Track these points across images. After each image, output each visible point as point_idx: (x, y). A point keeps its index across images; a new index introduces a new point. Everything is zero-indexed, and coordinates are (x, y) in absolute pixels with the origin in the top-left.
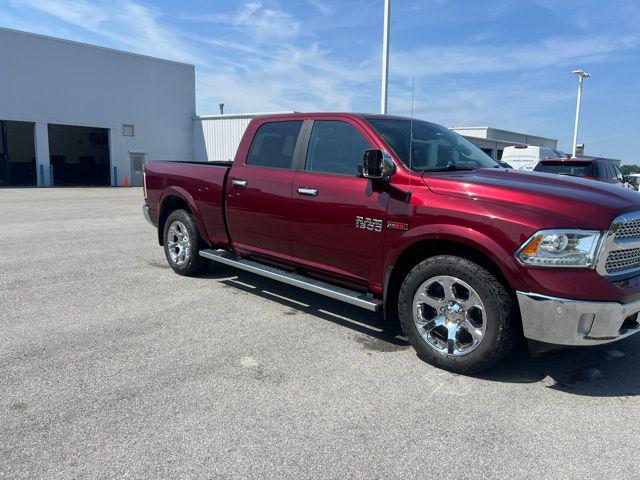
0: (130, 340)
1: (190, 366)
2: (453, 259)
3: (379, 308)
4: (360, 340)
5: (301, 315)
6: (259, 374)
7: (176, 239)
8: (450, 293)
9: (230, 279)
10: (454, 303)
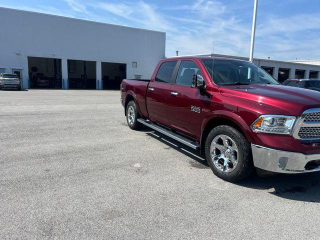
0: (96, 152)
1: (114, 164)
2: (231, 128)
3: (198, 148)
4: (191, 162)
5: (172, 150)
6: (138, 170)
7: (131, 114)
8: (226, 143)
9: (151, 132)
10: (228, 148)
